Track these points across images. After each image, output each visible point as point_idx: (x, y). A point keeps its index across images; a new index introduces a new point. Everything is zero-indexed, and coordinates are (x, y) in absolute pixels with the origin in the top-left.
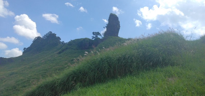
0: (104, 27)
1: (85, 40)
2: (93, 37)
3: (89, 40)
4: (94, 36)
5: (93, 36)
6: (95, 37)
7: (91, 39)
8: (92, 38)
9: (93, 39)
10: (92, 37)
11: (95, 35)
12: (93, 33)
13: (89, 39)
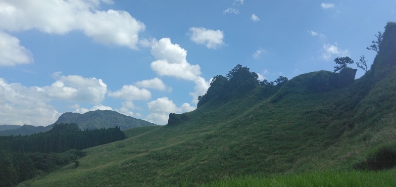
0: (368, 48)
1: (321, 75)
2: (338, 68)
3: (329, 73)
4: (339, 65)
5: (336, 65)
6: (341, 67)
7: (333, 71)
8: (334, 69)
9: (338, 72)
10: (335, 67)
11: (340, 63)
12: (337, 60)
13: (327, 72)
